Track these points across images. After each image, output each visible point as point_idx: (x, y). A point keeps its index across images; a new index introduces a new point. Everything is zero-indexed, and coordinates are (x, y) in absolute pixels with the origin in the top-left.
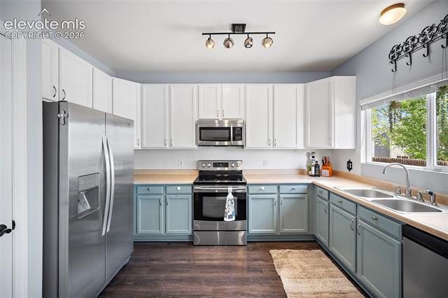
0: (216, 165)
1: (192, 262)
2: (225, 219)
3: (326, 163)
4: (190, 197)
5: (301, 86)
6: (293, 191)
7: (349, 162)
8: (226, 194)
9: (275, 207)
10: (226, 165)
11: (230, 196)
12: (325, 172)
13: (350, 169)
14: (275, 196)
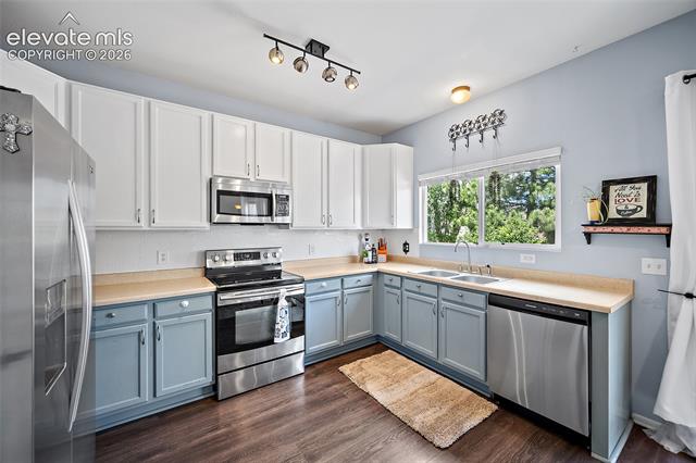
0: (238, 257)
1: (234, 426)
2: (276, 340)
3: (382, 246)
4: (209, 317)
5: (358, 147)
6: (359, 284)
7: (406, 244)
8: (275, 302)
9: (339, 308)
10: (256, 256)
11: (283, 303)
12: (382, 257)
13: (406, 251)
14: (339, 293)
